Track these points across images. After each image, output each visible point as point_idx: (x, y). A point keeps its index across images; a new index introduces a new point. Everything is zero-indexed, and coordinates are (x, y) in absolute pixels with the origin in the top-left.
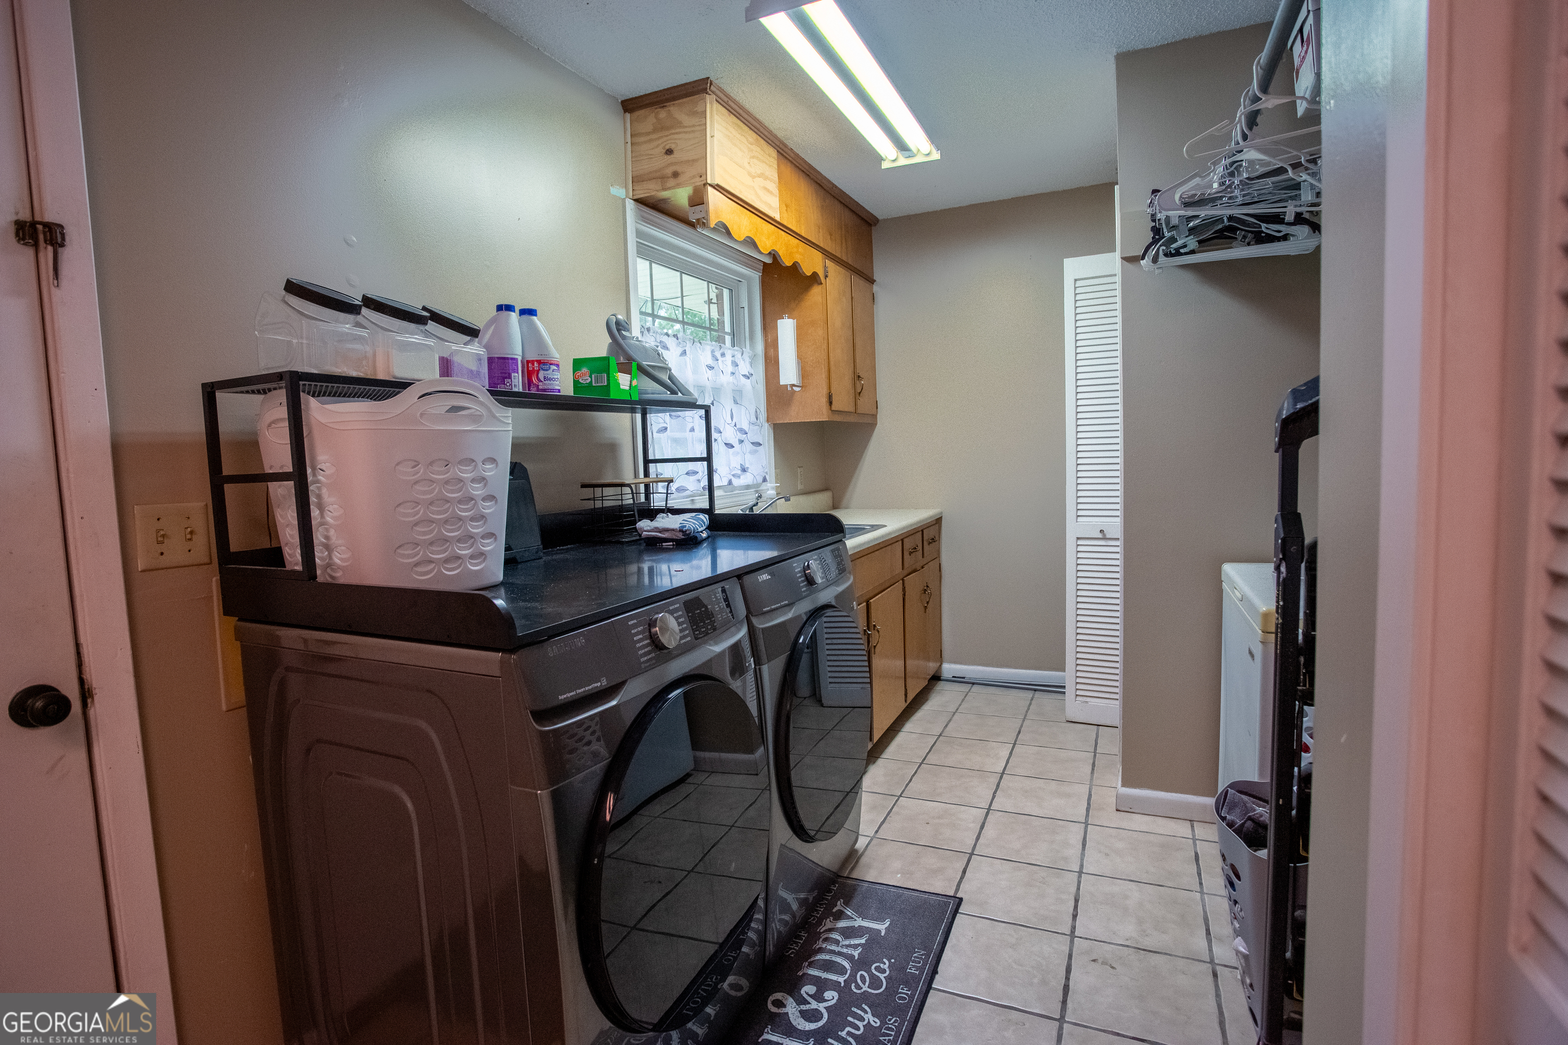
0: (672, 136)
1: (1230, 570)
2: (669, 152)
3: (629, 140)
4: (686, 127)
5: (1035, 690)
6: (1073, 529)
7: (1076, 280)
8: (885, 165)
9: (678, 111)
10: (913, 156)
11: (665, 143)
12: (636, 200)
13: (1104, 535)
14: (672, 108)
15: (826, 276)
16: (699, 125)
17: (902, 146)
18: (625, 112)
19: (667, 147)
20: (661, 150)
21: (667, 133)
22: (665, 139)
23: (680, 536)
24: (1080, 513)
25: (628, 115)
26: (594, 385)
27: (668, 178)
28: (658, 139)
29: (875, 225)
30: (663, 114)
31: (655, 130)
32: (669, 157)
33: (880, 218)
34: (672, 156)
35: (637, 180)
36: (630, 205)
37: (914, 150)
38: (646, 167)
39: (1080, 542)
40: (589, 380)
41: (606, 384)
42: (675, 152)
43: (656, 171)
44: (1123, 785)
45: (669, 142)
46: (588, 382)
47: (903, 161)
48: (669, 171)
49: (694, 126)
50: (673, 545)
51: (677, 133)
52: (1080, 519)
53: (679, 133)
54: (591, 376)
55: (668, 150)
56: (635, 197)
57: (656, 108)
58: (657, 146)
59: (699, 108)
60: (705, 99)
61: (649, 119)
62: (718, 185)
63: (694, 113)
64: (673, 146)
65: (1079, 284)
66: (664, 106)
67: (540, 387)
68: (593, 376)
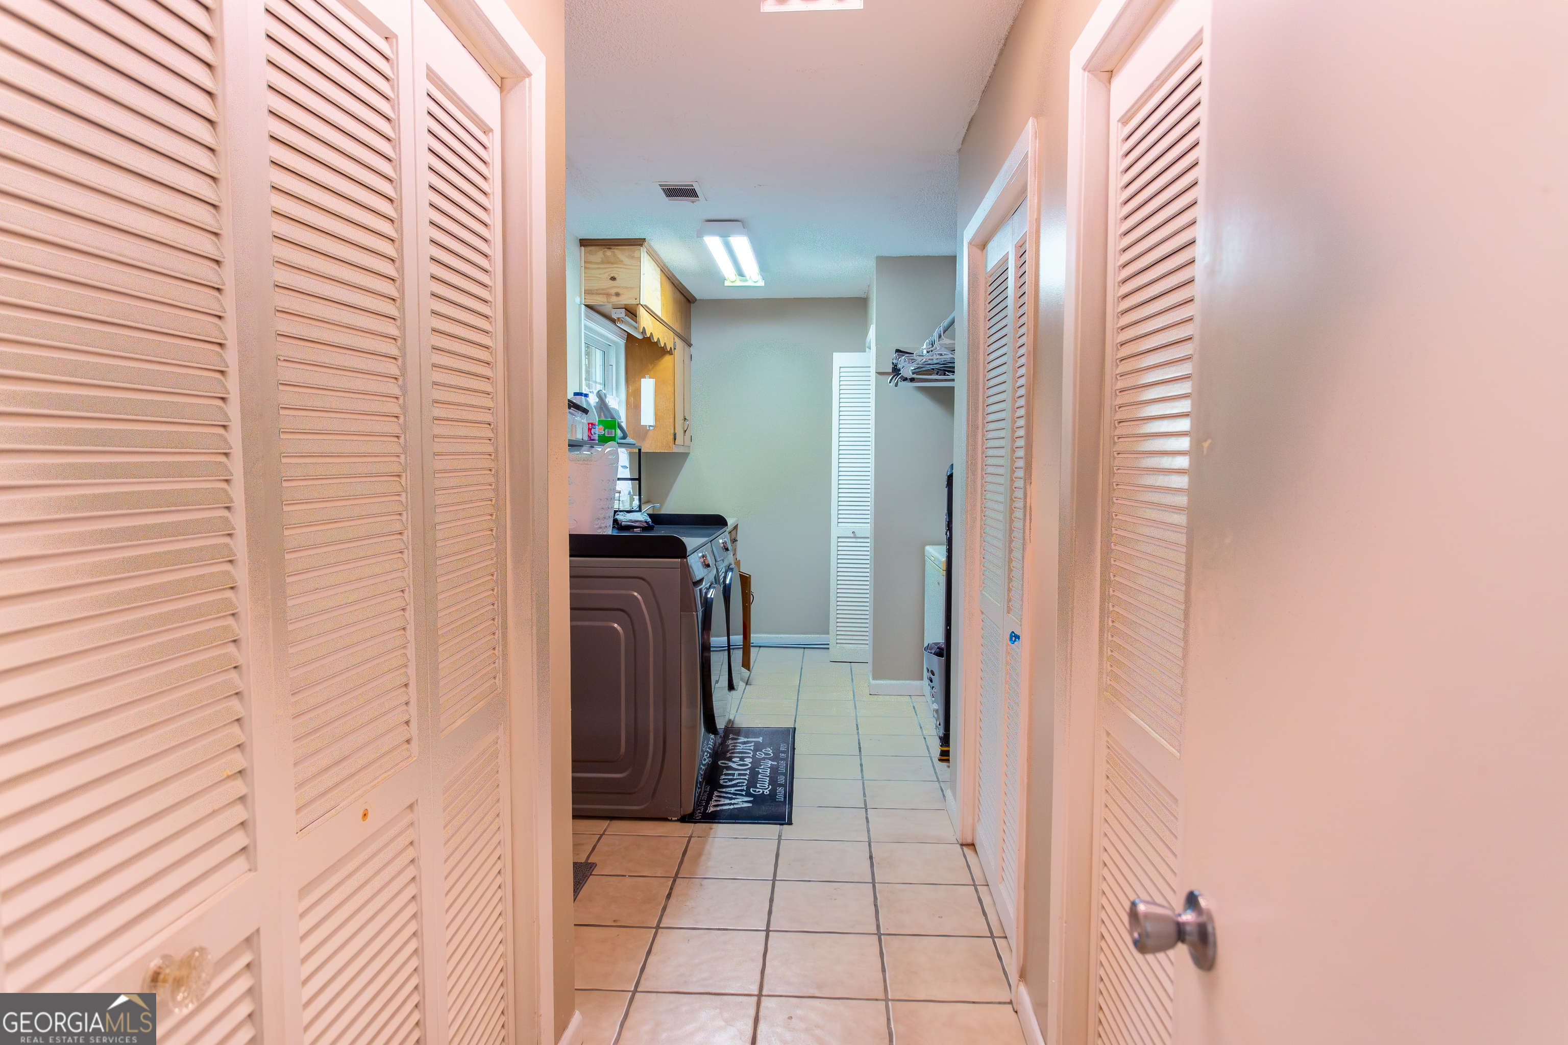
0: (615, 269)
1: (928, 548)
2: (613, 279)
3: (583, 265)
4: (627, 265)
5: (804, 648)
6: (835, 532)
7: (840, 367)
8: (727, 284)
9: (620, 254)
10: (747, 281)
11: (610, 272)
12: (587, 306)
13: (855, 535)
14: (615, 251)
15: (675, 349)
16: (635, 266)
17: (741, 274)
18: (581, 246)
19: (612, 276)
20: (606, 276)
21: (613, 266)
22: (611, 269)
23: (645, 525)
24: (840, 520)
25: (583, 248)
26: (606, 435)
27: (611, 295)
28: (605, 268)
29: (694, 302)
30: (609, 253)
31: (602, 263)
32: (612, 282)
33: (698, 298)
34: (615, 282)
35: (588, 292)
36: (583, 307)
37: (748, 278)
38: (595, 285)
39: (839, 540)
40: (604, 432)
41: (614, 436)
42: (617, 280)
43: (603, 289)
44: (873, 679)
45: (614, 272)
46: (602, 433)
47: (739, 283)
48: (613, 291)
49: (632, 265)
50: (640, 530)
51: (619, 268)
52: (840, 524)
53: (621, 268)
54: (604, 431)
55: (612, 277)
56: (586, 304)
57: (604, 248)
58: (605, 273)
59: (636, 254)
60: (640, 250)
61: (599, 255)
62: (645, 305)
63: (633, 257)
64: (616, 276)
65: (842, 370)
66: (610, 248)
67: (592, 438)
68: (606, 431)
